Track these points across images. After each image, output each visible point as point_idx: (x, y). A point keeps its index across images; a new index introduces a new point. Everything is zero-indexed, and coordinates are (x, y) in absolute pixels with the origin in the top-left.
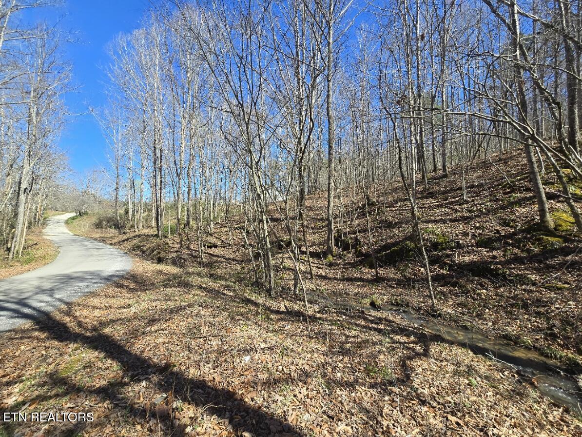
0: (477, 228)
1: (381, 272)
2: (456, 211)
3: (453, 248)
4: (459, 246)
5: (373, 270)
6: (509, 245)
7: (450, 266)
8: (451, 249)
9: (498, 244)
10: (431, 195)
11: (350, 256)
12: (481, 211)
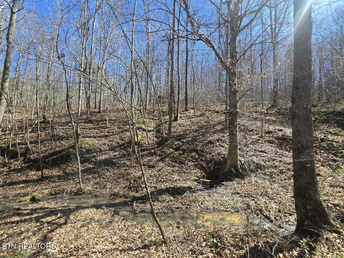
0: (110, 141)
1: (46, 172)
2: (102, 132)
3: (97, 152)
4: (101, 151)
5: (40, 172)
6: (123, 149)
7: (95, 162)
8: (96, 152)
9: (117, 149)
10: (91, 122)
11: (17, 164)
12: (113, 133)
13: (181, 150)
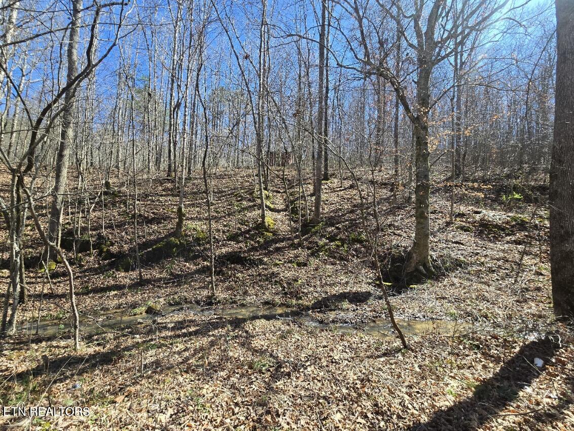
1: (144, 273)
6: (249, 238)
11: (91, 260)
13: (338, 240)
